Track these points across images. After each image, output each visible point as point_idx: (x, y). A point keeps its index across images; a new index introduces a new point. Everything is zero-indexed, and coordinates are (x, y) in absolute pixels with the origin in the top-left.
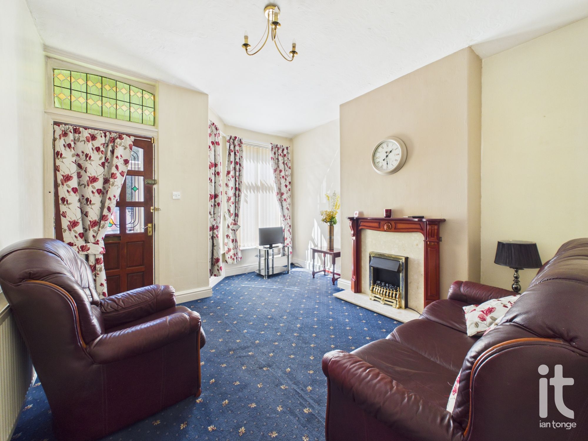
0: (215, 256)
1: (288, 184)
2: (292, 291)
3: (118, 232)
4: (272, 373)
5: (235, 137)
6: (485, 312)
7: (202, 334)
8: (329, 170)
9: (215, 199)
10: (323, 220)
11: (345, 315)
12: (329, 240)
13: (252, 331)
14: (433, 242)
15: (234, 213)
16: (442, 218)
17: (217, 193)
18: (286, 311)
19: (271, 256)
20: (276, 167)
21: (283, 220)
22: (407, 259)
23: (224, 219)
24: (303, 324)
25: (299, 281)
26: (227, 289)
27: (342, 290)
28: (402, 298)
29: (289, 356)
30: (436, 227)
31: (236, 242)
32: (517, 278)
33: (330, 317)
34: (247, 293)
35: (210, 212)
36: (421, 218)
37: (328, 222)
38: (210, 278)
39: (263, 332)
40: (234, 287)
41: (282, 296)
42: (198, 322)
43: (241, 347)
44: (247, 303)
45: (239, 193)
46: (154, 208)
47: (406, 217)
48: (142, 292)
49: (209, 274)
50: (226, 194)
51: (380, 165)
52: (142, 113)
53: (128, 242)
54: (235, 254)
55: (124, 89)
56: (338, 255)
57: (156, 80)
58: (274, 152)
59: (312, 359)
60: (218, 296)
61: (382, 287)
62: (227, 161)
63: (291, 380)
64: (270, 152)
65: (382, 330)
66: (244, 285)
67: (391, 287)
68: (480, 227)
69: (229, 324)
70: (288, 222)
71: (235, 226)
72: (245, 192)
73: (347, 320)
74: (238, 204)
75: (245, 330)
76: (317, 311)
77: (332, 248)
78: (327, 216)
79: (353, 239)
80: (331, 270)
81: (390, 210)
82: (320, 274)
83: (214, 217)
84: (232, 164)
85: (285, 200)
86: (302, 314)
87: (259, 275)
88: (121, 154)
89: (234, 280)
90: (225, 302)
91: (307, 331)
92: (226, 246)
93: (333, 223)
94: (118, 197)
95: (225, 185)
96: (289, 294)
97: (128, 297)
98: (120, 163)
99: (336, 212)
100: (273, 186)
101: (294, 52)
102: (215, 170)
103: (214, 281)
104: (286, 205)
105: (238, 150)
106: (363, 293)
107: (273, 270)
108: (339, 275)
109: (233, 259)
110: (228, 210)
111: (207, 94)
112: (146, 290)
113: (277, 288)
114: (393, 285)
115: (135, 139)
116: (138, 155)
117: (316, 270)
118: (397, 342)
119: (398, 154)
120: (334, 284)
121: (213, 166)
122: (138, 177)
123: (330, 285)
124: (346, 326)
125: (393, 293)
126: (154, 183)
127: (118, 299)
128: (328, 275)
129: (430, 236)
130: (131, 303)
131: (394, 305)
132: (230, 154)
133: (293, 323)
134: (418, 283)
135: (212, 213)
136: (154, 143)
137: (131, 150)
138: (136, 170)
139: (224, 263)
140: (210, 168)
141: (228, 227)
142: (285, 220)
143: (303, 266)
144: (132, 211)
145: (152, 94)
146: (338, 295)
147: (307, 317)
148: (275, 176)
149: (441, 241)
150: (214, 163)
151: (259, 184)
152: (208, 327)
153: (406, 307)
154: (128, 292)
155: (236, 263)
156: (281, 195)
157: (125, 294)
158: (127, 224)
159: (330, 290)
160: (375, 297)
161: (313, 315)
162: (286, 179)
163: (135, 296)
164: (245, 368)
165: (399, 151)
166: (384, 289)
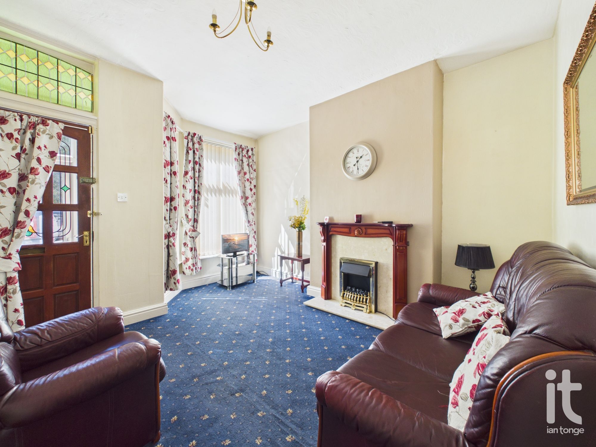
0: (172, 268)
1: (253, 187)
2: (260, 301)
3: (41, 242)
4: (246, 399)
5: (194, 133)
6: (457, 314)
7: (161, 364)
8: (296, 174)
9: (171, 202)
10: (291, 226)
11: (318, 324)
12: (297, 247)
13: (219, 351)
14: (401, 246)
15: (193, 218)
16: (410, 223)
17: (173, 195)
18: (255, 325)
19: (235, 264)
20: (240, 168)
21: (248, 226)
22: (377, 263)
23: (181, 225)
24: (275, 338)
25: (266, 290)
26: (186, 304)
27: (312, 297)
28: (372, 303)
29: (264, 376)
30: (404, 232)
31: (195, 251)
32: (474, 278)
33: (303, 327)
34: (209, 308)
35: (165, 218)
36: (391, 223)
37: (297, 227)
38: (165, 292)
39: (231, 352)
40: (193, 302)
41: (250, 308)
42: (158, 352)
43: (207, 372)
44: (210, 319)
45: (199, 196)
46: (93, 212)
47: (376, 222)
48: (78, 318)
49: (164, 289)
50: (184, 197)
51: (351, 170)
52: (76, 96)
53: (56, 255)
54: (194, 263)
55: (49, 63)
56: (307, 261)
57: (94, 56)
58: (238, 153)
59: (289, 376)
60: (174, 314)
61: (353, 293)
62: (184, 160)
63: (269, 405)
64: (234, 152)
65: (356, 337)
66: (205, 299)
67: (362, 292)
68: (441, 231)
69: (190, 345)
70: (253, 228)
71: (194, 233)
72: (205, 195)
73: (320, 329)
74: (197, 209)
75: (210, 351)
76: (289, 322)
77: (300, 254)
78: (296, 222)
79: (323, 245)
80: (300, 277)
81: (361, 215)
82: (287, 282)
83: (169, 223)
84: (190, 164)
85: (250, 204)
86: (273, 327)
87: (222, 286)
88: (46, 144)
89: (193, 293)
90: (184, 320)
91: (280, 345)
92: (184, 255)
93: (301, 228)
94: (40, 199)
95: (182, 187)
96: (257, 305)
97: (56, 326)
98: (44, 155)
99: (305, 218)
100: (236, 189)
101: (269, 41)
102: (171, 169)
103: (169, 296)
104: (251, 210)
105: (197, 148)
106: (334, 299)
107: (237, 280)
108: (308, 282)
109: (192, 270)
110: (186, 215)
111: (162, 82)
112: (82, 315)
113: (243, 299)
114: (364, 290)
115: (65, 126)
116: (70, 147)
117: (284, 278)
118: (380, 351)
119: (369, 160)
120: (303, 292)
121: (169, 165)
122: (69, 173)
123: (299, 293)
124: (321, 336)
125: (363, 299)
126: (92, 182)
127: (42, 331)
128: (296, 283)
129: (399, 241)
130: (61, 334)
131: (364, 310)
132: (188, 152)
133: (265, 337)
134: (387, 287)
135: (168, 218)
136: (92, 133)
137: (59, 140)
138: (66, 165)
139: (181, 274)
140: (165, 167)
141: (186, 233)
142: (250, 225)
143: (269, 274)
144: (61, 216)
145: (90, 74)
146: (308, 303)
147: (279, 330)
148: (239, 178)
149: (409, 246)
150: (170, 162)
151: (221, 187)
152: (165, 351)
153: (376, 311)
154: (57, 320)
155: (195, 274)
156: (245, 200)
157: (52, 322)
158: (53, 232)
159: (299, 298)
160: (346, 303)
161: (285, 327)
162: (251, 182)
163: (66, 324)
164: (214, 396)
165: (370, 157)
166: (354, 294)
